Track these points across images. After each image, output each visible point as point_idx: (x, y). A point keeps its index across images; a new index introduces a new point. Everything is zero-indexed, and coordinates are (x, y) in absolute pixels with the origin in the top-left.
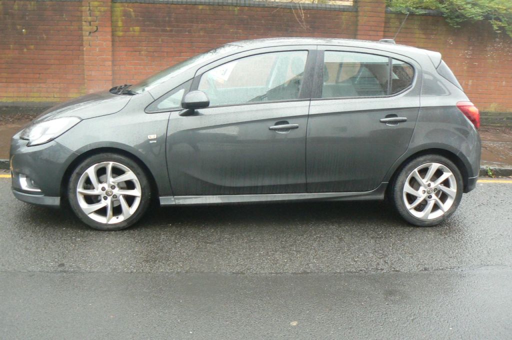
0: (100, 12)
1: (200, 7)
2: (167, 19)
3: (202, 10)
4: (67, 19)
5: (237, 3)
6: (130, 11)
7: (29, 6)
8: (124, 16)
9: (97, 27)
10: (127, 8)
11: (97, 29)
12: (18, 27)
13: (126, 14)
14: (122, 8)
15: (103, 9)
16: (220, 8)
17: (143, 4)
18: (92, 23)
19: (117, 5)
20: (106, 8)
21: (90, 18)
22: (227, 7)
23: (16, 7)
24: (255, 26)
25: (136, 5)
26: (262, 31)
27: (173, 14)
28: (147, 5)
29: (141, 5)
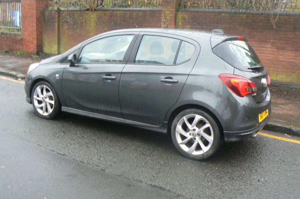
0: (170, 17)
1: (223, 15)
2: (205, 21)
3: (224, 16)
4: (155, 21)
5: (245, 12)
6: (186, 17)
7: (140, 14)
8: (182, 19)
9: (167, 25)
10: (184, 15)
11: (167, 26)
12: (135, 24)
13: (183, 18)
14: (182, 15)
15: (171, 15)
16: (235, 15)
17: (192, 13)
18: (165, 23)
19: (180, 13)
20: (172, 15)
21: (164, 20)
22: (239, 15)
23: (134, 14)
24: (255, 27)
25: (189, 13)
26: (260, 30)
27: (208, 19)
28: (194, 13)
29: (191, 13)
